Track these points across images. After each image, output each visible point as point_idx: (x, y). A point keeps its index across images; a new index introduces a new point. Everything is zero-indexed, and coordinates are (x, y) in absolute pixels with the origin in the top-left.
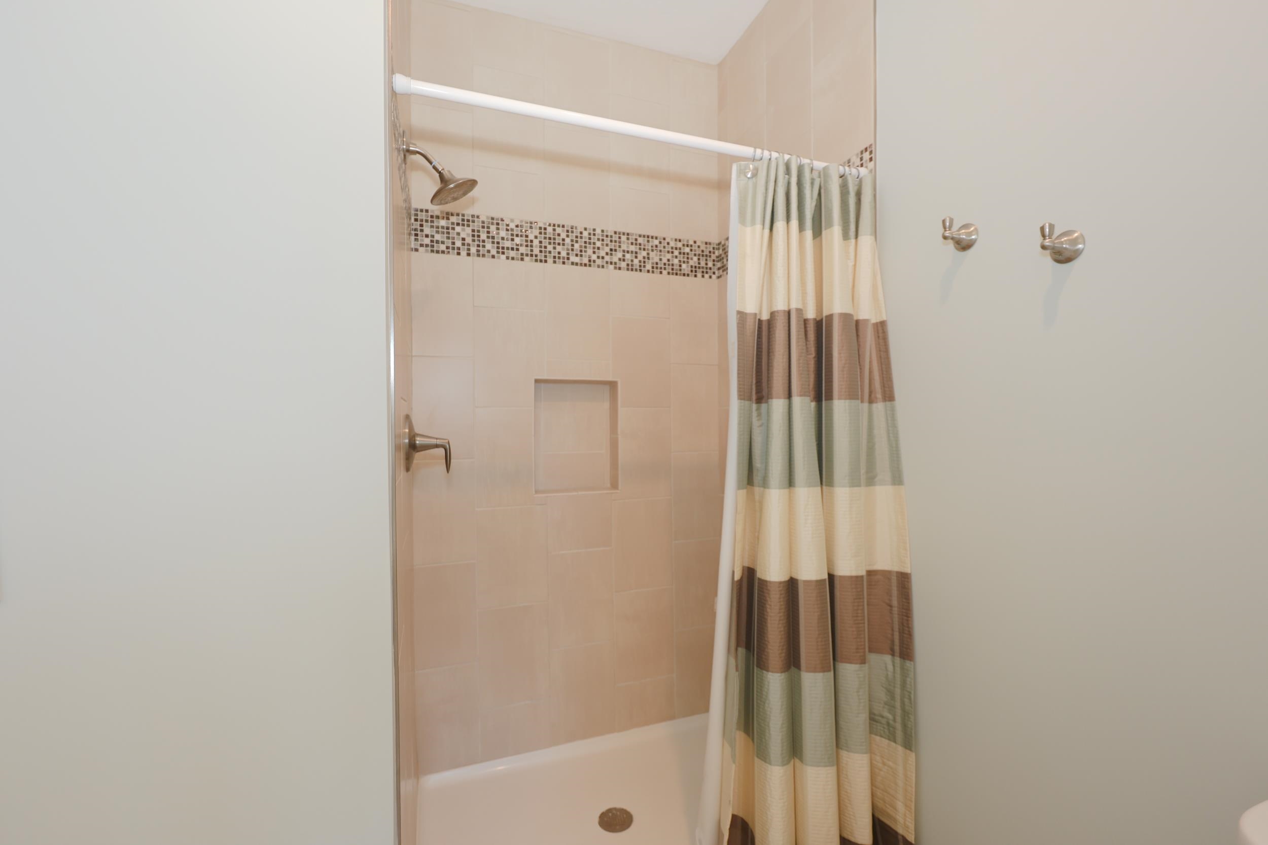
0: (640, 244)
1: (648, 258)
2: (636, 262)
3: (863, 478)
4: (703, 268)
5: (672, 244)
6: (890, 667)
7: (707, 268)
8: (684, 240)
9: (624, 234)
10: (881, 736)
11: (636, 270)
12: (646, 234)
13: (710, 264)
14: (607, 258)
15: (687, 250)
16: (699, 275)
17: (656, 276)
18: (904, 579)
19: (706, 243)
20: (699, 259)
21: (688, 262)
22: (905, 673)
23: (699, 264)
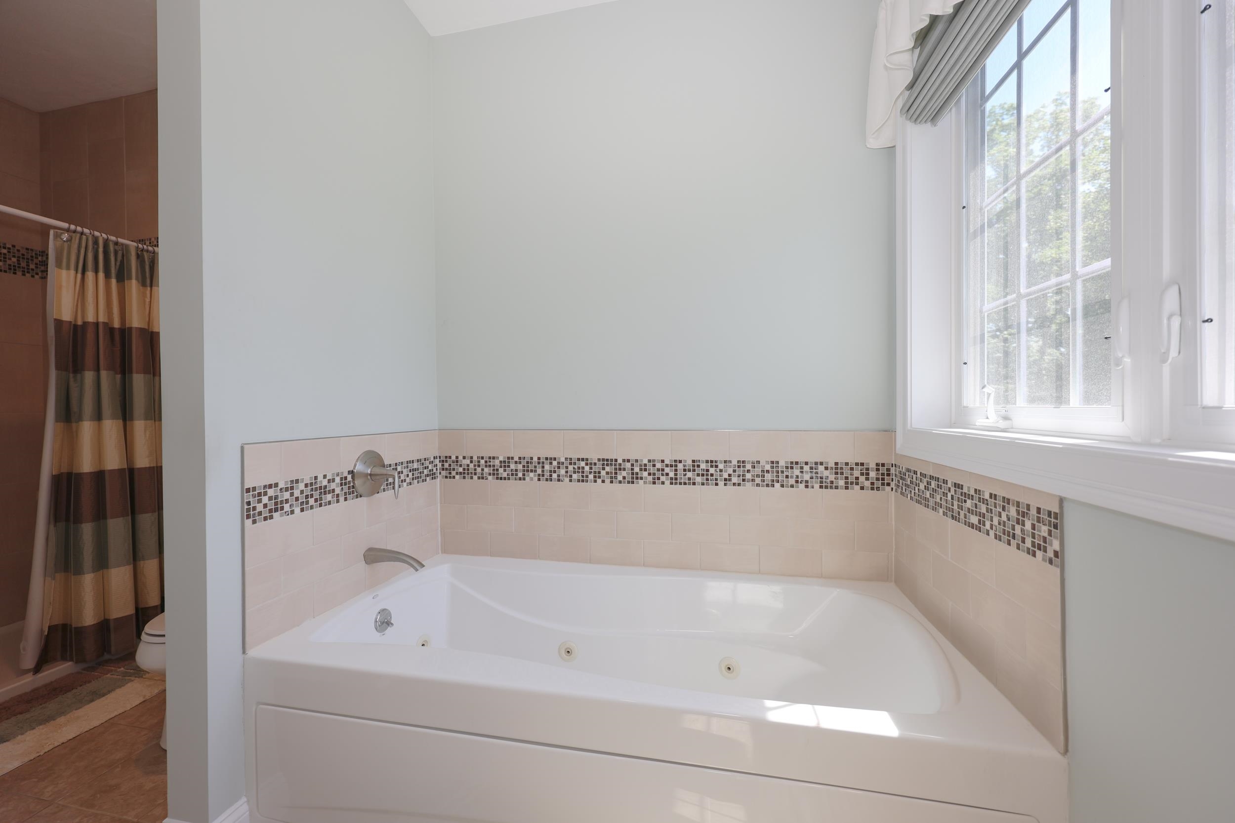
4: (24, 267)
7: (28, 269)
13: (32, 266)
16: (19, 273)
19: (27, 249)
20: (18, 260)
23: (19, 264)
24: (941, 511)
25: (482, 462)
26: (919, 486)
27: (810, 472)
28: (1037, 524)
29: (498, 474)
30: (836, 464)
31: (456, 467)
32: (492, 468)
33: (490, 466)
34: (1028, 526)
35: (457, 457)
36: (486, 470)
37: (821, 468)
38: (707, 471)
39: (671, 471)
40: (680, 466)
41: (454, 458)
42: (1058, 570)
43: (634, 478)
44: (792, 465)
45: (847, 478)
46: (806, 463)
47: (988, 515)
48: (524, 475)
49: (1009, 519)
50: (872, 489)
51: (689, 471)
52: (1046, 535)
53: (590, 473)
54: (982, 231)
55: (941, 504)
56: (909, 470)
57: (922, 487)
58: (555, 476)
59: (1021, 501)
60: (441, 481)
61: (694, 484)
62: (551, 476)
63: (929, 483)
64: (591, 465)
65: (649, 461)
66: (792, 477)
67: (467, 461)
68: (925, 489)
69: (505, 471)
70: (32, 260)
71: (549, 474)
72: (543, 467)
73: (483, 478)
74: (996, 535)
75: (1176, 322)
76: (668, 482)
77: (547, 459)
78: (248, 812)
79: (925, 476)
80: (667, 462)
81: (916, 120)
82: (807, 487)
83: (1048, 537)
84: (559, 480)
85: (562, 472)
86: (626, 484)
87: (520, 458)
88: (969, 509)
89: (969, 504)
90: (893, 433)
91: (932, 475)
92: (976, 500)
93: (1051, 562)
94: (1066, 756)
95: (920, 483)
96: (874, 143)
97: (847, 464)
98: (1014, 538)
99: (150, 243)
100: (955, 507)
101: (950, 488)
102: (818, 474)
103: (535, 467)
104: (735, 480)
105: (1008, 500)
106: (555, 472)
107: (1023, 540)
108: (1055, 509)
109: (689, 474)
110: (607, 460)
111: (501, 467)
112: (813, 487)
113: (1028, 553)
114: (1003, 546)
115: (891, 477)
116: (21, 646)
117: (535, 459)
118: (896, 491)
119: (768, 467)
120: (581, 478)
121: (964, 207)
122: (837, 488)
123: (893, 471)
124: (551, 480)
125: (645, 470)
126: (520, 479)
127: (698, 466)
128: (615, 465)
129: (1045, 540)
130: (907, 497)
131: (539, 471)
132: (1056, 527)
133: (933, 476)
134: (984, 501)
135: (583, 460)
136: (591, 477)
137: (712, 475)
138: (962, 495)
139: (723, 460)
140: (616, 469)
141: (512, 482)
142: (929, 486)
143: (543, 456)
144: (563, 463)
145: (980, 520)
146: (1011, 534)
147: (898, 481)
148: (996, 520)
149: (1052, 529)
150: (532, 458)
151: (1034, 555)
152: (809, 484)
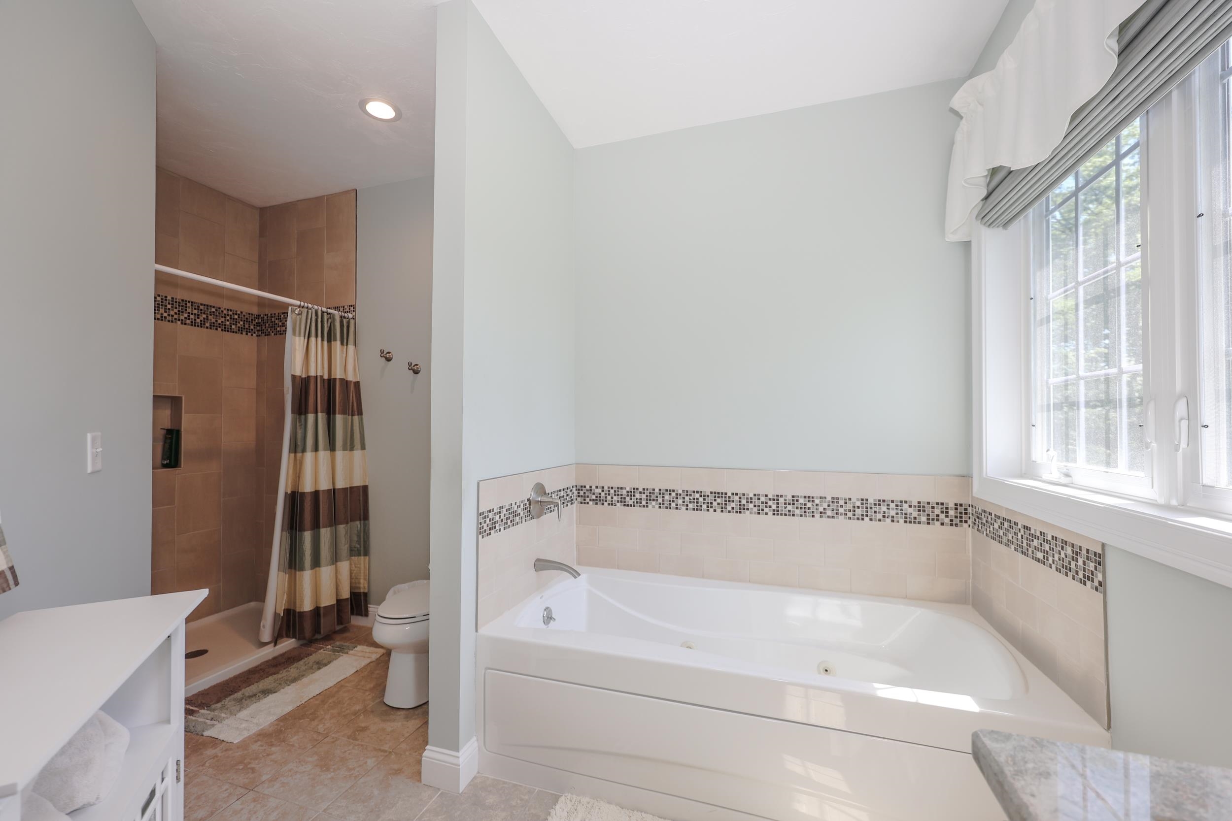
0: (201, 310)
1: (208, 319)
2: (198, 320)
3: (348, 448)
4: (247, 329)
5: (225, 312)
6: (359, 526)
7: (249, 329)
8: (233, 311)
9: (189, 302)
10: (355, 556)
11: (198, 326)
12: (206, 303)
13: (252, 327)
14: (176, 316)
15: (236, 317)
16: (244, 333)
17: (213, 331)
18: (365, 488)
19: (249, 314)
20: (244, 323)
21: (236, 325)
22: (365, 526)
23: (244, 326)
24: (1013, 547)
25: (612, 491)
26: (993, 525)
27: (896, 509)
28: (1086, 561)
29: (625, 502)
30: (919, 503)
31: (589, 495)
32: (620, 497)
33: (618, 495)
34: (1080, 562)
35: (591, 487)
36: (615, 498)
37: (905, 506)
38: (805, 504)
39: (774, 504)
40: (781, 500)
41: (588, 487)
42: (1102, 595)
43: (742, 509)
44: (880, 502)
45: (928, 515)
46: (892, 501)
47: (1051, 552)
48: (647, 503)
49: (1066, 557)
50: (952, 525)
51: (789, 504)
52: (1093, 569)
53: (704, 503)
54: (1048, 322)
55: (1013, 541)
56: (984, 511)
57: (996, 526)
58: (673, 505)
59: (1075, 543)
60: (576, 506)
61: (793, 515)
62: (670, 504)
63: (1002, 524)
64: (705, 496)
65: (755, 495)
66: (879, 513)
67: (599, 490)
68: (999, 528)
69: (631, 499)
70: (252, 322)
71: (668, 503)
72: (663, 497)
73: (612, 505)
74: (1057, 568)
75: (1185, 424)
76: (770, 513)
77: (667, 490)
78: (477, 748)
79: (999, 517)
80: (770, 496)
81: (990, 225)
82: (893, 521)
83: (1094, 571)
84: (677, 508)
85: (680, 501)
86: (735, 514)
87: (644, 489)
88: (1035, 547)
89: (1036, 543)
90: (970, 478)
91: (1005, 517)
92: (1041, 540)
93: (1097, 589)
94: (1109, 731)
95: (995, 523)
96: (951, 238)
97: (928, 503)
98: (1070, 570)
99: (343, 310)
100: (1025, 545)
101: (1020, 529)
102: (902, 510)
103: (657, 497)
104: (829, 513)
105: (1066, 542)
106: (673, 501)
107: (1077, 573)
108: (1099, 551)
109: (790, 507)
110: (718, 493)
111: (628, 496)
112: (898, 522)
113: (1081, 582)
114: (1061, 576)
115: (968, 516)
116: (261, 624)
117: (657, 490)
118: (973, 528)
119: (858, 503)
120: (696, 508)
121: (1031, 299)
122: (919, 523)
123: (970, 510)
124: (670, 508)
125: (751, 502)
126: (644, 506)
127: (797, 501)
128: (725, 497)
129: (1092, 572)
130: (983, 534)
131: (660, 500)
132: (1100, 564)
133: (1006, 519)
134: (1047, 541)
135: (697, 492)
136: (704, 506)
137: (809, 508)
138: (1030, 536)
139: (819, 496)
140: (726, 501)
141: (637, 508)
142: (1003, 526)
143: (663, 488)
144: (680, 495)
145: (1044, 556)
146: (1068, 568)
147: (975, 520)
148: (1056, 558)
149: (1097, 565)
150: (654, 490)
151: (1085, 584)
152: (895, 519)
